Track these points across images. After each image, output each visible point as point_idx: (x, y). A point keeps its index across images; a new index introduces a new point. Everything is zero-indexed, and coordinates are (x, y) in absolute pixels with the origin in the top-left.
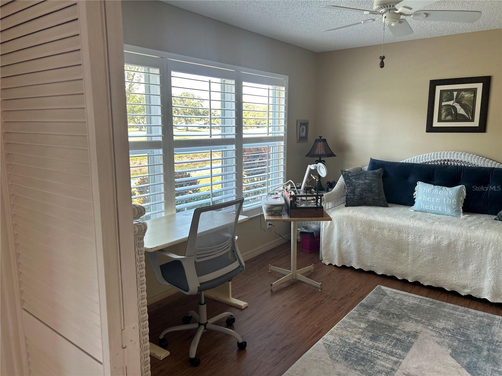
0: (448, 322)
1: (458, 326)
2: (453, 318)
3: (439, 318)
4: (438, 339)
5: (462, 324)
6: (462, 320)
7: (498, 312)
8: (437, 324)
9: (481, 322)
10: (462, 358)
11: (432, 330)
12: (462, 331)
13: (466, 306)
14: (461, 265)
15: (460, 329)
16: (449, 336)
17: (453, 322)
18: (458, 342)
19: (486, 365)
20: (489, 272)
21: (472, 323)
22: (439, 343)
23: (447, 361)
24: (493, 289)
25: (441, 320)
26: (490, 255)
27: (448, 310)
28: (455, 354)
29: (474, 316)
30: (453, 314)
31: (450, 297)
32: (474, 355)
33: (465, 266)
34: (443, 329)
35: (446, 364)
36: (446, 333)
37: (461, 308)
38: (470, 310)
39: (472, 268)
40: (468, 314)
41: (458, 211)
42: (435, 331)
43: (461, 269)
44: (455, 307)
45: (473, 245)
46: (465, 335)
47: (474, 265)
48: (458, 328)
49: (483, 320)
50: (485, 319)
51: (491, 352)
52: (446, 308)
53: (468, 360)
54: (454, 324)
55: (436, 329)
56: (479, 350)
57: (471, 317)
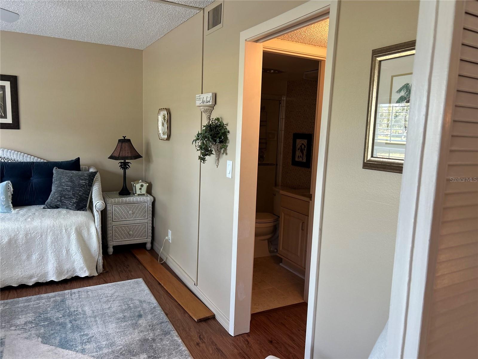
0: (27, 315)
1: (38, 315)
2: (30, 309)
3: (17, 315)
4: (25, 335)
5: (41, 311)
6: (39, 308)
7: (65, 288)
8: (18, 322)
9: (55, 301)
10: (53, 340)
11: (15, 330)
12: (43, 317)
13: (37, 294)
14: (24, 257)
15: (41, 316)
16: (33, 327)
17: (32, 313)
18: (44, 328)
19: (74, 334)
20: (51, 255)
21: (48, 306)
22: (27, 338)
23: (41, 350)
24: (57, 269)
25: (20, 317)
26: (49, 240)
27: (22, 304)
28: (46, 340)
29: (47, 299)
30: (29, 305)
31: (19, 291)
32: (61, 332)
33: (29, 257)
34: (26, 323)
35: (42, 353)
36: (30, 326)
37: (34, 297)
38: (42, 295)
39: (35, 257)
40: (42, 300)
41: (8, 206)
42: (18, 329)
43: (25, 261)
44: (28, 298)
45: (33, 235)
46: (47, 319)
47: (37, 254)
48: (38, 316)
49: (57, 299)
50: (57, 298)
51: (74, 322)
52: (20, 304)
53: (58, 338)
54: (33, 315)
55: (19, 327)
56: (63, 325)
57: (45, 301)
